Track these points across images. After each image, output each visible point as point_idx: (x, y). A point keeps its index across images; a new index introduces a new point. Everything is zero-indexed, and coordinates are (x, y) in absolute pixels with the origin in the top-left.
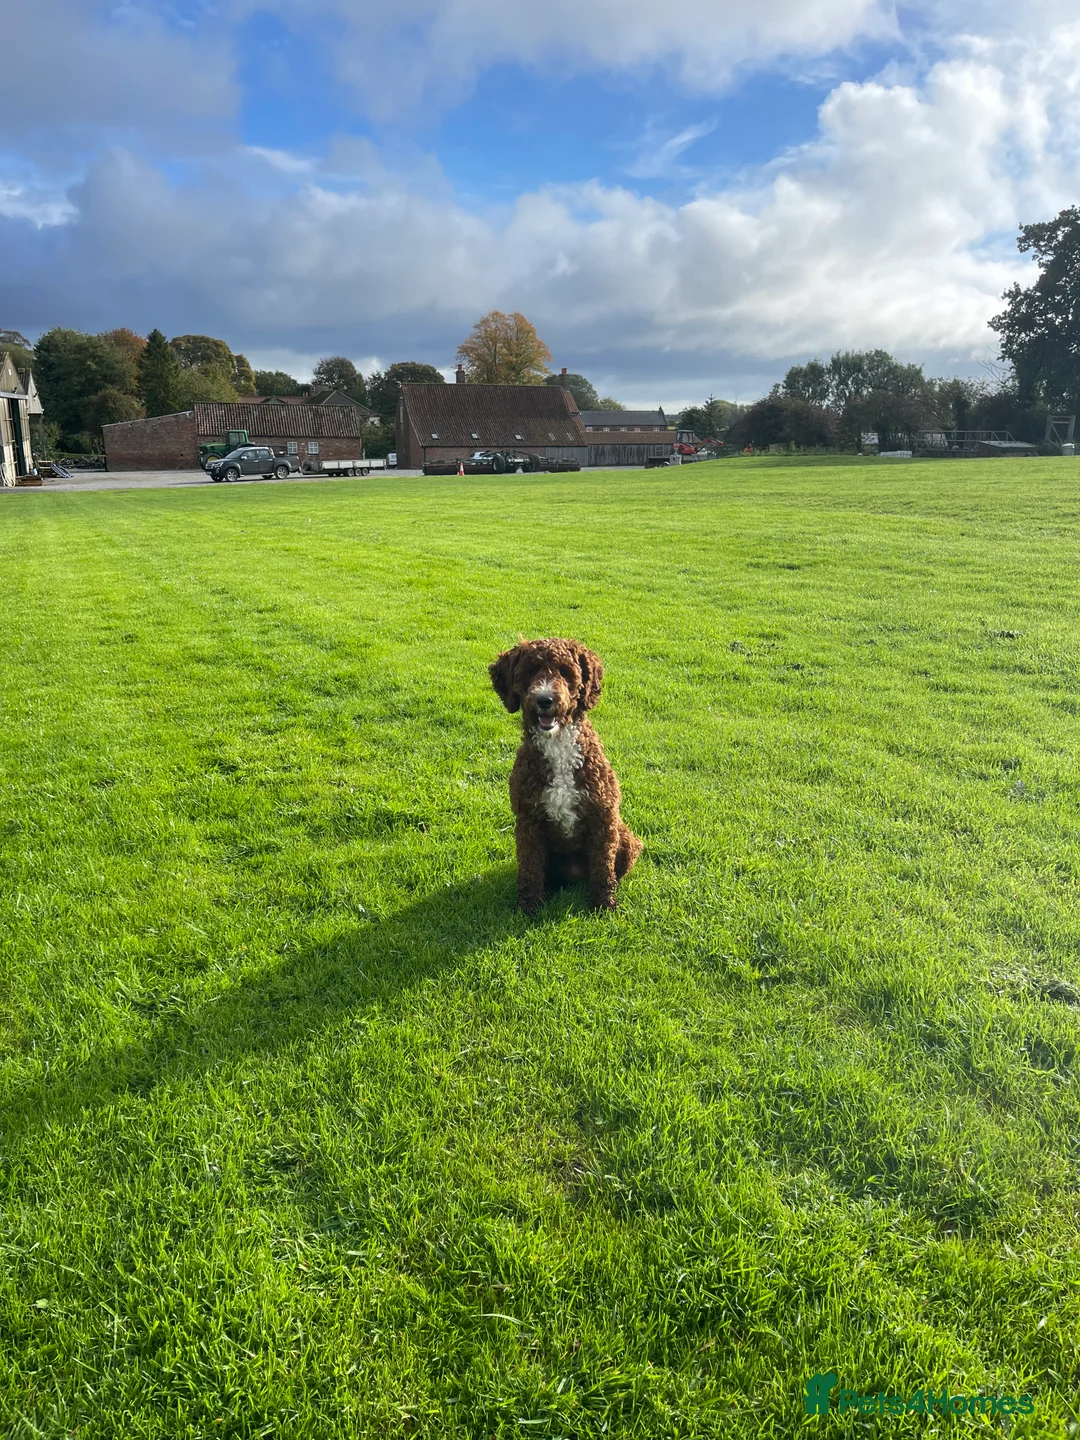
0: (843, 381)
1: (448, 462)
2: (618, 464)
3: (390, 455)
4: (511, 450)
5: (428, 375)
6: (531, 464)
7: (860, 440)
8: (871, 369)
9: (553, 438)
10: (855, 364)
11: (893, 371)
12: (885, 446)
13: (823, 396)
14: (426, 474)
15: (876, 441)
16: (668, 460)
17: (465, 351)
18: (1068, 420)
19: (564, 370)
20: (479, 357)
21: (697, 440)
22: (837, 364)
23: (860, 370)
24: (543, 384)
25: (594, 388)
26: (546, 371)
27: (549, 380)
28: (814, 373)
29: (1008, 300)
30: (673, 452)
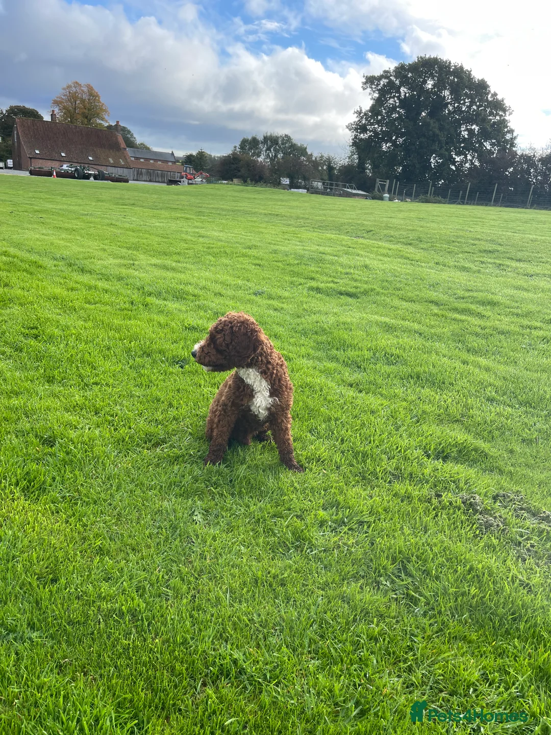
0: (268, 149)
1: (46, 169)
2: (150, 181)
3: (9, 161)
4: (86, 166)
5: (33, 115)
6: (99, 175)
7: (280, 181)
8: (282, 144)
9: (112, 162)
10: (275, 140)
11: (293, 146)
12: (293, 185)
13: (259, 156)
14: (31, 175)
15: (288, 183)
16: (180, 182)
17: (56, 103)
18: (385, 182)
19: (118, 122)
20: (64, 108)
21: (194, 172)
22: (266, 139)
23: (277, 144)
24: (105, 129)
25: (135, 136)
26: (107, 122)
27: (110, 127)
28: (254, 143)
29: (356, 115)
30: (183, 178)
